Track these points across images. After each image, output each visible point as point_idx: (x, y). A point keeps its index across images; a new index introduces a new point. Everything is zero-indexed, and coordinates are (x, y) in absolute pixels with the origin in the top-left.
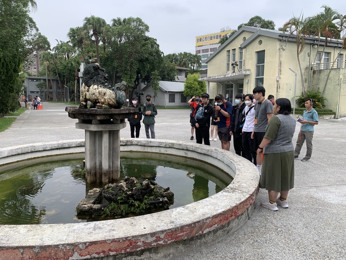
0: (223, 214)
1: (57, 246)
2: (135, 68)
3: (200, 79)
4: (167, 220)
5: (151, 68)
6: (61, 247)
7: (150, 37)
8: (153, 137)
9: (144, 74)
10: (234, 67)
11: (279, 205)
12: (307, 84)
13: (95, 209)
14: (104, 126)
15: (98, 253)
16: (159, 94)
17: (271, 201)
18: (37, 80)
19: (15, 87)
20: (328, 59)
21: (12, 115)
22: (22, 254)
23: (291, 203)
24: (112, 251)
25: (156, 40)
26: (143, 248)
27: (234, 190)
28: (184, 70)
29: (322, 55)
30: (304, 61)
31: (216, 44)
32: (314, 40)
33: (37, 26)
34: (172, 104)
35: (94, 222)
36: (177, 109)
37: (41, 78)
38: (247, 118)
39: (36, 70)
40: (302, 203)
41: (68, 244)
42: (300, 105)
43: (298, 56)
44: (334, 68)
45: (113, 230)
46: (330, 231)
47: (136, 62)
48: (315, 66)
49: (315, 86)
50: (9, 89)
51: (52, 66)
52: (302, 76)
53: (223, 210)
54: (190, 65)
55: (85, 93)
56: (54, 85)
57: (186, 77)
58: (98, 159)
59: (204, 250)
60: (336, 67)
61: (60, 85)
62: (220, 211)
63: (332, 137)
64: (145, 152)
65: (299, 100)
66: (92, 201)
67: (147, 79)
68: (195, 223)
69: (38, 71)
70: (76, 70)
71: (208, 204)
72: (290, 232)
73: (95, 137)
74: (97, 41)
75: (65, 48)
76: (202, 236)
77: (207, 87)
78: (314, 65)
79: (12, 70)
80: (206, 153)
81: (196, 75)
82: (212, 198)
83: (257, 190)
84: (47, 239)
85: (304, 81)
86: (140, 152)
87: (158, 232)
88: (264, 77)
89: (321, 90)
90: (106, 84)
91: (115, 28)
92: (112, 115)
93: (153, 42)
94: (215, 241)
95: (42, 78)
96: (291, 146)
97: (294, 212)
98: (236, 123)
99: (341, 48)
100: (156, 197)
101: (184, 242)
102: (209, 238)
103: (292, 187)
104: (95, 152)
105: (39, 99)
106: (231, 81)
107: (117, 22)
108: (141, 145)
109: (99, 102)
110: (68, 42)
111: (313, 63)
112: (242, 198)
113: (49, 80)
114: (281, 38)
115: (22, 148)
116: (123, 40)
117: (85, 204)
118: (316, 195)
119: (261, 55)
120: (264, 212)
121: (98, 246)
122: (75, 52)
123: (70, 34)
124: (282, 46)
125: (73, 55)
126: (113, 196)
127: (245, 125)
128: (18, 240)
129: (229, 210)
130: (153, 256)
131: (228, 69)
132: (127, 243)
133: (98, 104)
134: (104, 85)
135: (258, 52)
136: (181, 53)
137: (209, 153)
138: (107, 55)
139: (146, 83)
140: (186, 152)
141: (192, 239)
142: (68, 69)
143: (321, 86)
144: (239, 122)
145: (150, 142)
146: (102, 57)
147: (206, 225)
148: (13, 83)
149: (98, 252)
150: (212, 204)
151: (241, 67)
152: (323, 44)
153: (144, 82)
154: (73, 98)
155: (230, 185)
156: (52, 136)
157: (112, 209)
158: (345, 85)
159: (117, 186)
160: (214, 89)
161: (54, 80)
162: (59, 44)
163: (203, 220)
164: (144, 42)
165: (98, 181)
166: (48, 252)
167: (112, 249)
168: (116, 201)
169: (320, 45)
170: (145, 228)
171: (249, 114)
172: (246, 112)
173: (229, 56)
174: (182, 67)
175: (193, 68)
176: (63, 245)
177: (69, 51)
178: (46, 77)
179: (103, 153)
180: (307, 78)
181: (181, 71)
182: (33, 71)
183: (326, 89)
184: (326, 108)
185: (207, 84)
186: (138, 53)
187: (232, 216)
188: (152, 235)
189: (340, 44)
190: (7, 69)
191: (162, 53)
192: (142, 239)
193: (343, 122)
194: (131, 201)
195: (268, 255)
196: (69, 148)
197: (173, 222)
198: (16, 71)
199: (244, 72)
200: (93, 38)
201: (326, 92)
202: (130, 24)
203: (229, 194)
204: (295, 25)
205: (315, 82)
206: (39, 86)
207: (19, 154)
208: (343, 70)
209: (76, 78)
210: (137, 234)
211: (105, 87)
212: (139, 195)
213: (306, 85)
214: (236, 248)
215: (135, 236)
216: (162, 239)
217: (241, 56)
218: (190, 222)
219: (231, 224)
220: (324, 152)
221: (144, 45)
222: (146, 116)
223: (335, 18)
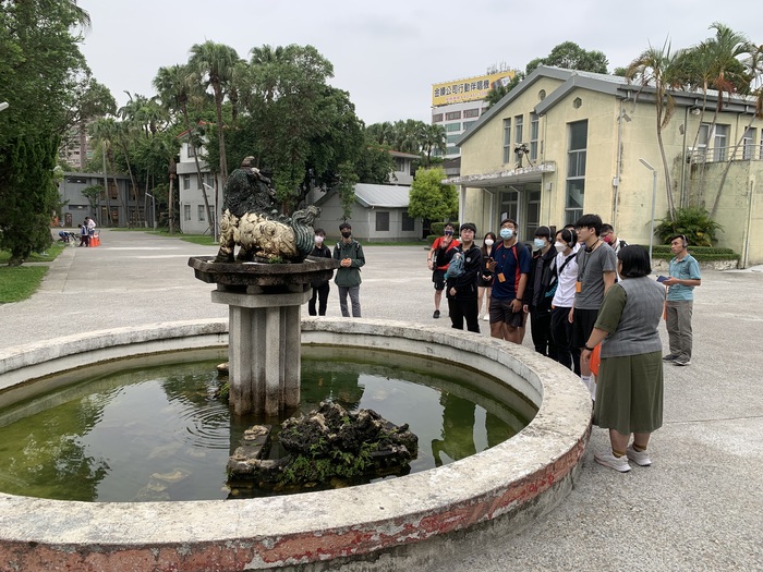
0: (528, 481)
1: (222, 543)
2: (303, 155)
3: (445, 181)
4: (422, 493)
5: (338, 155)
6: (229, 544)
7: (334, 87)
8: (357, 314)
9: (322, 169)
10: (520, 156)
11: (632, 461)
12: (678, 193)
13: (265, 470)
14: (271, 297)
15: (299, 557)
16: (355, 213)
17: (617, 453)
18: (84, 180)
19: (47, 200)
20: (723, 139)
21: (37, 260)
22: (157, 558)
23: (656, 455)
24: (324, 553)
25: (347, 93)
26: (380, 546)
27: (543, 431)
28: (409, 160)
29: (711, 132)
30: (672, 143)
31: (477, 100)
32: (695, 99)
33: (88, 64)
34: (383, 234)
35: (283, 497)
36: (394, 244)
37: (92, 175)
38: (562, 280)
39: (78, 156)
40: (678, 455)
41: (243, 540)
42: (663, 239)
43: (659, 133)
44: (737, 158)
45: (323, 512)
46: (736, 512)
47: (304, 143)
48: (696, 153)
49: (695, 199)
50: (34, 205)
51: (116, 150)
52: (667, 177)
53: (528, 472)
54: (421, 148)
55: (230, 230)
56: (121, 191)
57: (413, 174)
58: (257, 364)
59: (492, 551)
60: (741, 158)
61: (134, 190)
62: (522, 474)
63: (732, 312)
64: (343, 346)
65: (659, 227)
66: (256, 453)
67: (328, 179)
68: (476, 498)
69: (83, 159)
70: (172, 160)
71: (496, 459)
72: (657, 514)
73: (251, 320)
74: (219, 96)
75: (147, 110)
76: (489, 523)
77: (460, 197)
78: (692, 151)
79: (40, 164)
80: (473, 349)
81: (435, 171)
82: (502, 447)
83: (589, 431)
84: (200, 530)
85: (672, 187)
86: (330, 345)
87: (408, 515)
88: (586, 177)
89: (709, 207)
90: (275, 211)
91: (259, 67)
92: (289, 277)
93: (341, 99)
94: (511, 532)
95: (94, 175)
96: (656, 342)
97: (663, 475)
98: (537, 287)
99: (752, 114)
100: (385, 445)
101: (455, 535)
102: (502, 527)
103: (658, 424)
104: (252, 351)
105: (92, 223)
106: (514, 186)
107: (262, 55)
108: (333, 332)
109: (261, 249)
110: (153, 99)
111: (691, 149)
112: (562, 447)
113: (110, 181)
114: (623, 95)
115: (88, 340)
116: (276, 95)
117: (243, 460)
118: (705, 439)
119: (579, 132)
120: (603, 475)
121: (298, 543)
122: (168, 120)
123: (158, 80)
124: (624, 111)
125: (164, 126)
126: (301, 442)
127: (558, 293)
128: (145, 532)
129: (540, 472)
130: (399, 562)
131: (506, 160)
132: (352, 537)
133: (259, 253)
134: (269, 214)
135: (572, 125)
136: (401, 122)
137: (481, 350)
138: (241, 126)
139: (325, 188)
140: (430, 346)
141: (469, 530)
142: (153, 156)
143: (709, 198)
144: (542, 286)
145: (354, 325)
146: (229, 130)
147: (497, 501)
148: (43, 192)
149: (299, 554)
150: (505, 460)
151: (534, 156)
152: (714, 106)
153: (321, 186)
154: (164, 221)
155: (535, 421)
156: (137, 310)
157: (299, 470)
158: (760, 195)
159: (307, 423)
160: (475, 201)
161: (121, 180)
162: (131, 102)
163: (492, 491)
164: (322, 99)
165: (257, 410)
166: (205, 555)
167: (324, 548)
168: (307, 454)
169: (707, 109)
170: (382, 508)
171: (565, 270)
172: (558, 267)
173: (508, 130)
174: (404, 151)
175: (427, 154)
176: (233, 540)
177: (155, 117)
178: (101, 174)
179: (268, 352)
180: (679, 182)
181: (400, 161)
182: (74, 161)
183: (720, 204)
184: (719, 246)
185: (460, 191)
186: (310, 123)
187: (544, 483)
188: (398, 520)
189: (750, 106)
190: (29, 162)
191: (361, 122)
192: (380, 530)
193: (757, 276)
194: (337, 452)
195: (616, 560)
196: (182, 337)
197: (434, 497)
198: (48, 165)
199: (542, 168)
200: (210, 90)
201: (719, 210)
202: (291, 59)
203: (535, 439)
204: (652, 65)
205: (695, 189)
206: (88, 193)
207: (81, 353)
208: (757, 163)
209: (171, 176)
210: (370, 520)
211: (273, 216)
212: (352, 440)
213: (676, 195)
214: (553, 546)
215: (367, 524)
216: (417, 530)
217: (534, 131)
218: (468, 497)
219: (541, 500)
220: (716, 344)
221: (321, 106)
222: (341, 269)
223: (739, 51)
